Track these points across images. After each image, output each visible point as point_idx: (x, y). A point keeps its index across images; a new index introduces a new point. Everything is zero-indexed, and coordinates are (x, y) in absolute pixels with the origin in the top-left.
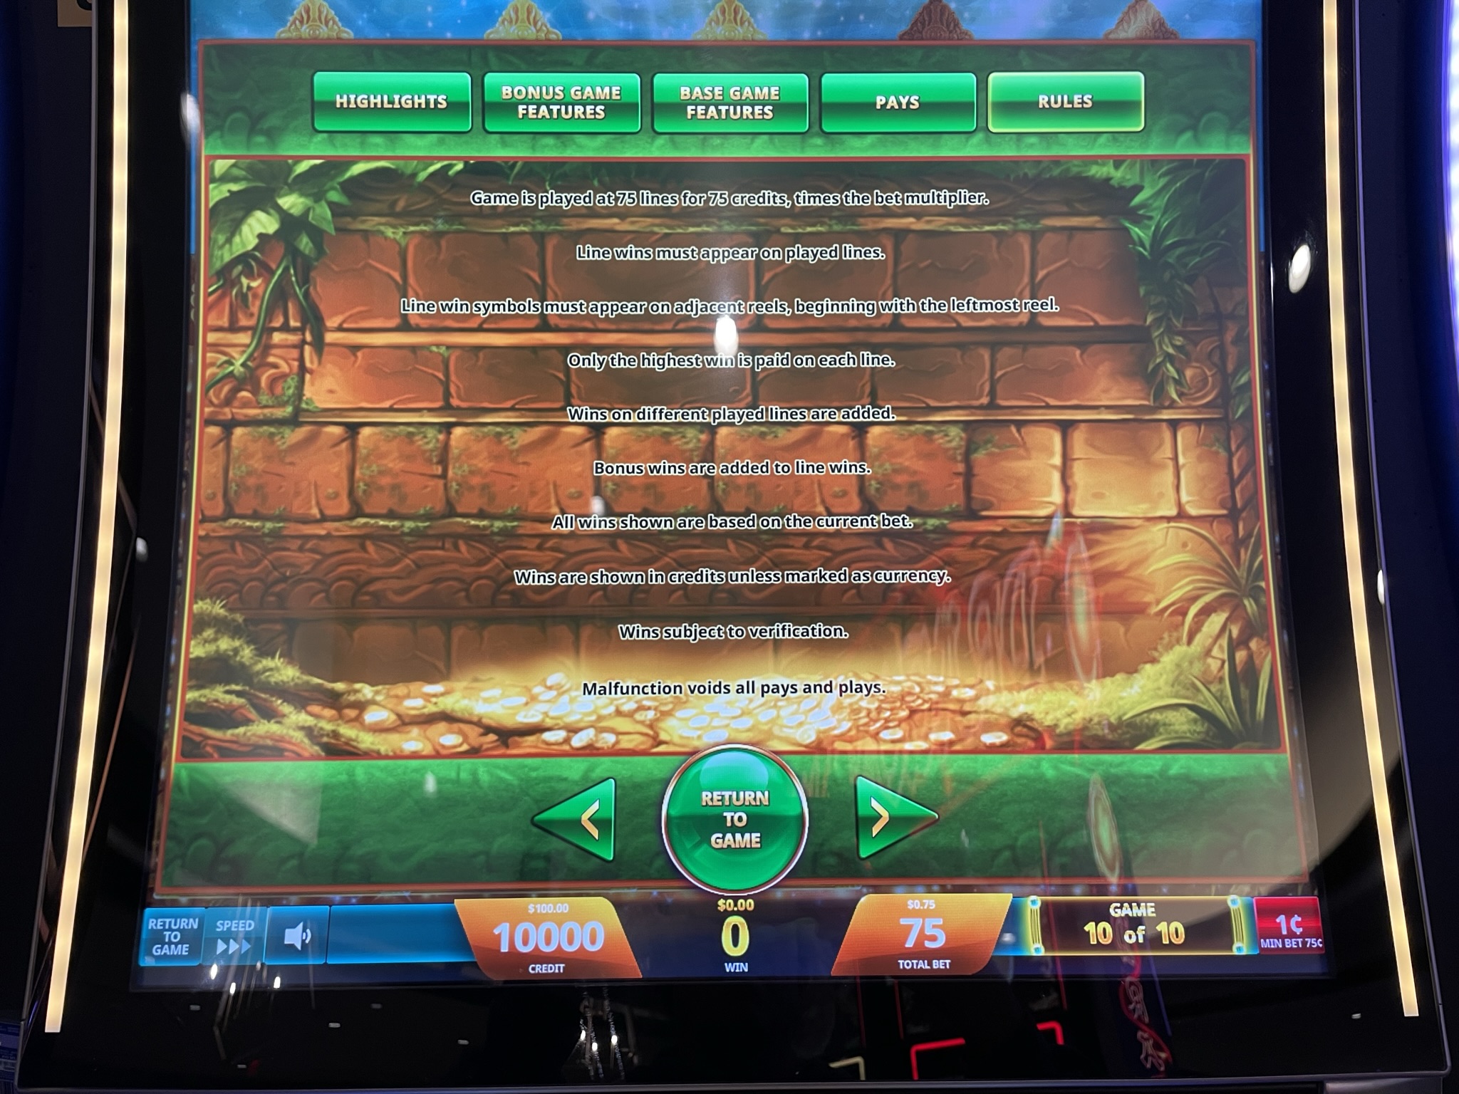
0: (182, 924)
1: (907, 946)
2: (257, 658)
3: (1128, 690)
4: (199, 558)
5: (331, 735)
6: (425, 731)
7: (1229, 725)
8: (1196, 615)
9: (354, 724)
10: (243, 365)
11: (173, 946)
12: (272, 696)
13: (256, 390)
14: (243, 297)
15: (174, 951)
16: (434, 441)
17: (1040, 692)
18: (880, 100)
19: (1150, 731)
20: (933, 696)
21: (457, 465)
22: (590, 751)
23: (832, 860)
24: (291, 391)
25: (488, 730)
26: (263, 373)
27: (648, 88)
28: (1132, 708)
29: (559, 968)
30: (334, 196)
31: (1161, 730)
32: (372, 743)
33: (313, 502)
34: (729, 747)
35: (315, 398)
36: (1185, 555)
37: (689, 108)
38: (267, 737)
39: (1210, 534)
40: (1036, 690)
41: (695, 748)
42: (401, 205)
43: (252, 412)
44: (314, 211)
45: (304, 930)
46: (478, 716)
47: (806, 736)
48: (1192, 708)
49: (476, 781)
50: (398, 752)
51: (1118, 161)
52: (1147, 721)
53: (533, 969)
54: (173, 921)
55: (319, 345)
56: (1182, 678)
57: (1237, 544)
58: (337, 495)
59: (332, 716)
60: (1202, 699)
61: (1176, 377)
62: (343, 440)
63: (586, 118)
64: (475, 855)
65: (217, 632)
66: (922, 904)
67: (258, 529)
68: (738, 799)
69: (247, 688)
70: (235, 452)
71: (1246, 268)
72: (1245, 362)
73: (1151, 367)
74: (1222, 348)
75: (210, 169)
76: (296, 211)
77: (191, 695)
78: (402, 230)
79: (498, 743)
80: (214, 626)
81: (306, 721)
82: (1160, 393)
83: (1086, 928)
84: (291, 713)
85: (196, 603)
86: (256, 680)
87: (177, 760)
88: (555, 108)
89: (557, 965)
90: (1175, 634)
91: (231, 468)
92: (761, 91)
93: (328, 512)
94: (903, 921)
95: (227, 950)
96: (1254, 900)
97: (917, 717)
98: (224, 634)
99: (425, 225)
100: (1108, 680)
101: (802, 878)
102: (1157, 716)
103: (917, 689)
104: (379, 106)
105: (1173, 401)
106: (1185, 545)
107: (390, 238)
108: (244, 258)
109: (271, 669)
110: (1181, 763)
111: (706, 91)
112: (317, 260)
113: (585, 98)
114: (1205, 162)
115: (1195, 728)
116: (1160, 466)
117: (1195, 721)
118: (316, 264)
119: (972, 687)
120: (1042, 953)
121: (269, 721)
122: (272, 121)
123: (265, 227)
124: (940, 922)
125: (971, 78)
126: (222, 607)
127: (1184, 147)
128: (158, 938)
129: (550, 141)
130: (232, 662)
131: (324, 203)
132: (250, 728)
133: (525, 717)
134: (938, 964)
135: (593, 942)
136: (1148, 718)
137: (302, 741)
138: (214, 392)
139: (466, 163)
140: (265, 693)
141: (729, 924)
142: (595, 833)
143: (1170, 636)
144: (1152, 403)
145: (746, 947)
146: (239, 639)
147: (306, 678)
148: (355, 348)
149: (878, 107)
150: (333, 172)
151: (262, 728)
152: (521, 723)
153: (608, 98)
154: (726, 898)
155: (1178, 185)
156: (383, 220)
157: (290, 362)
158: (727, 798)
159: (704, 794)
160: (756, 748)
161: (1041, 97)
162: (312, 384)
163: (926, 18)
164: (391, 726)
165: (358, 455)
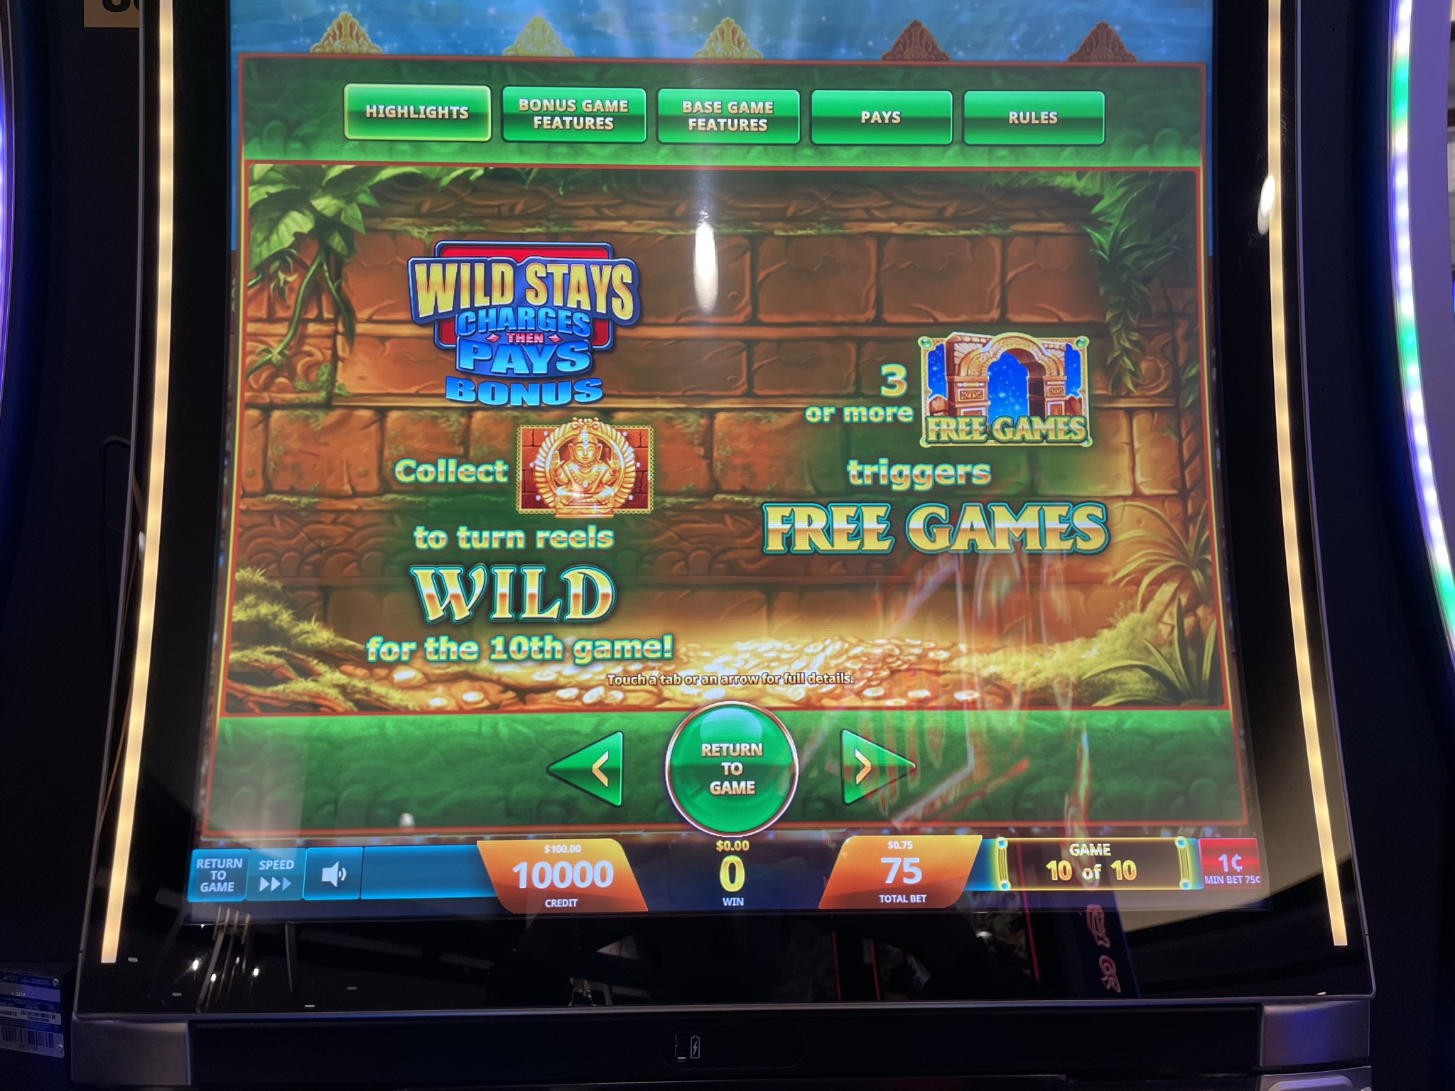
0: (228, 863)
1: (888, 882)
2: (294, 622)
3: (1087, 652)
4: (240, 530)
5: (363, 692)
6: (449, 689)
7: (1178, 684)
8: (1150, 585)
9: (386, 682)
10: (281, 353)
11: (219, 884)
12: (309, 656)
13: (292, 376)
14: (280, 291)
15: (221, 888)
16: (456, 424)
17: (1008, 654)
18: (865, 115)
19: (1107, 689)
20: (912, 658)
21: (478, 446)
22: (600, 706)
23: (819, 806)
24: (324, 378)
25: (507, 687)
26: (299, 361)
27: (653, 102)
28: (1091, 669)
29: (573, 902)
30: (365, 198)
31: (1117, 688)
32: (401, 700)
33: (346, 479)
34: (727, 703)
35: (346, 383)
36: (1140, 530)
37: (691, 121)
38: (304, 694)
39: (1161, 510)
40: (1004, 653)
41: (696, 704)
42: (426, 207)
43: (289, 396)
44: (346, 211)
45: (340, 869)
46: (497, 675)
47: (796, 694)
48: (1145, 668)
49: (496, 733)
50: (425, 708)
51: (1081, 172)
52: (1104, 680)
53: (549, 903)
54: (219, 861)
55: (350, 335)
56: (1136, 641)
57: (1186, 521)
58: (367, 473)
59: (365, 674)
60: (1153, 660)
61: (1133, 369)
62: (372, 423)
63: (596, 129)
64: (496, 801)
65: (257, 598)
66: (901, 845)
67: (295, 504)
68: (734, 751)
69: (286, 649)
70: (273, 433)
71: (1197, 271)
72: (1194, 356)
73: (1109, 360)
74: (1174, 344)
75: (249, 173)
76: (329, 212)
77: (234, 656)
78: (427, 230)
79: (516, 700)
80: (255, 592)
81: (340, 679)
82: (1117, 384)
83: (1049, 866)
84: (326, 672)
85: (238, 571)
86: (293, 642)
87: (222, 715)
88: (568, 119)
89: (571, 900)
90: (1130, 602)
91: (270, 447)
92: (757, 105)
93: (360, 489)
94: (884, 860)
95: (269, 887)
96: (1199, 841)
97: (897, 676)
98: (263, 599)
99: (448, 226)
100: (1069, 644)
101: (794, 821)
102: (1113, 676)
103: (897, 652)
104: (406, 116)
105: (1130, 391)
106: (1139, 522)
107: (415, 237)
108: (280, 255)
109: (307, 632)
110: (1135, 718)
111: (706, 105)
112: (348, 257)
113: (595, 110)
114: (1160, 173)
115: (1147, 686)
116: (1117, 450)
117: (1147, 681)
118: (347, 260)
119: (946, 649)
120: (1009, 888)
121: (306, 679)
122: (307, 129)
123: (300, 227)
124: (917, 860)
125: (946, 96)
126: (262, 575)
127: (1140, 160)
128: (206, 876)
129: (563, 149)
130: (271, 625)
131: (355, 205)
132: (288, 685)
133: (541, 676)
134: (915, 899)
135: (603, 879)
136: (1105, 677)
137: (337, 698)
138: (254, 378)
139: (486, 170)
140: (302, 654)
141: (726, 863)
142: (605, 781)
143: (1126, 604)
144: (1110, 394)
145: (742, 883)
146: (278, 604)
147: (339, 640)
148: (383, 339)
149: (863, 121)
150: (363, 177)
151: (301, 686)
152: (538, 682)
153: (616, 110)
154: (724, 840)
155: (1135, 194)
156: (410, 221)
157: (324, 351)
158: (725, 749)
159: (704, 746)
160: (752, 705)
161: (1011, 114)
162: (344, 371)
163: (908, 41)
164: (419, 684)
165: (386, 437)
